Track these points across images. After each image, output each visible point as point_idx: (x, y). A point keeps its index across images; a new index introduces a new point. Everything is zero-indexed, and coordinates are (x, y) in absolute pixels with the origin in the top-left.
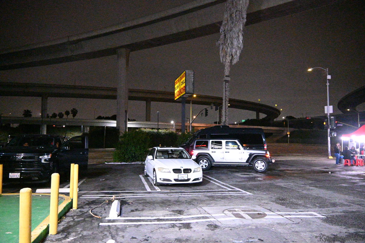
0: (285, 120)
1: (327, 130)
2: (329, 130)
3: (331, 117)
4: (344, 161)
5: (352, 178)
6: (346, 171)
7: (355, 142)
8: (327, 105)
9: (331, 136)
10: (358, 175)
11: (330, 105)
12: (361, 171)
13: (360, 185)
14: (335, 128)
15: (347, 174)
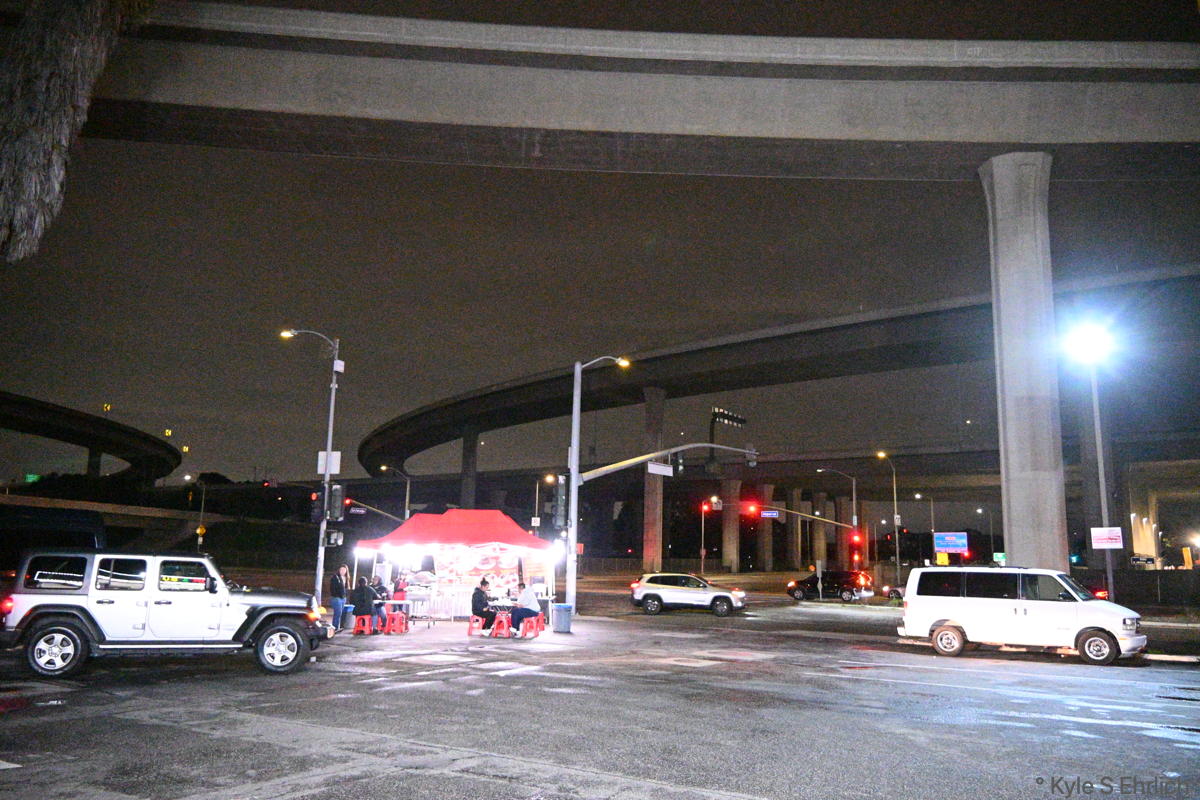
0: (194, 484)
1: (319, 524)
2: (324, 526)
3: (335, 487)
4: (353, 620)
5: (369, 672)
6: (357, 651)
7: (390, 563)
8: (325, 449)
9: (329, 543)
10: (386, 663)
11: (334, 449)
12: (395, 650)
13: (388, 693)
14: (341, 519)
15: (357, 660)
